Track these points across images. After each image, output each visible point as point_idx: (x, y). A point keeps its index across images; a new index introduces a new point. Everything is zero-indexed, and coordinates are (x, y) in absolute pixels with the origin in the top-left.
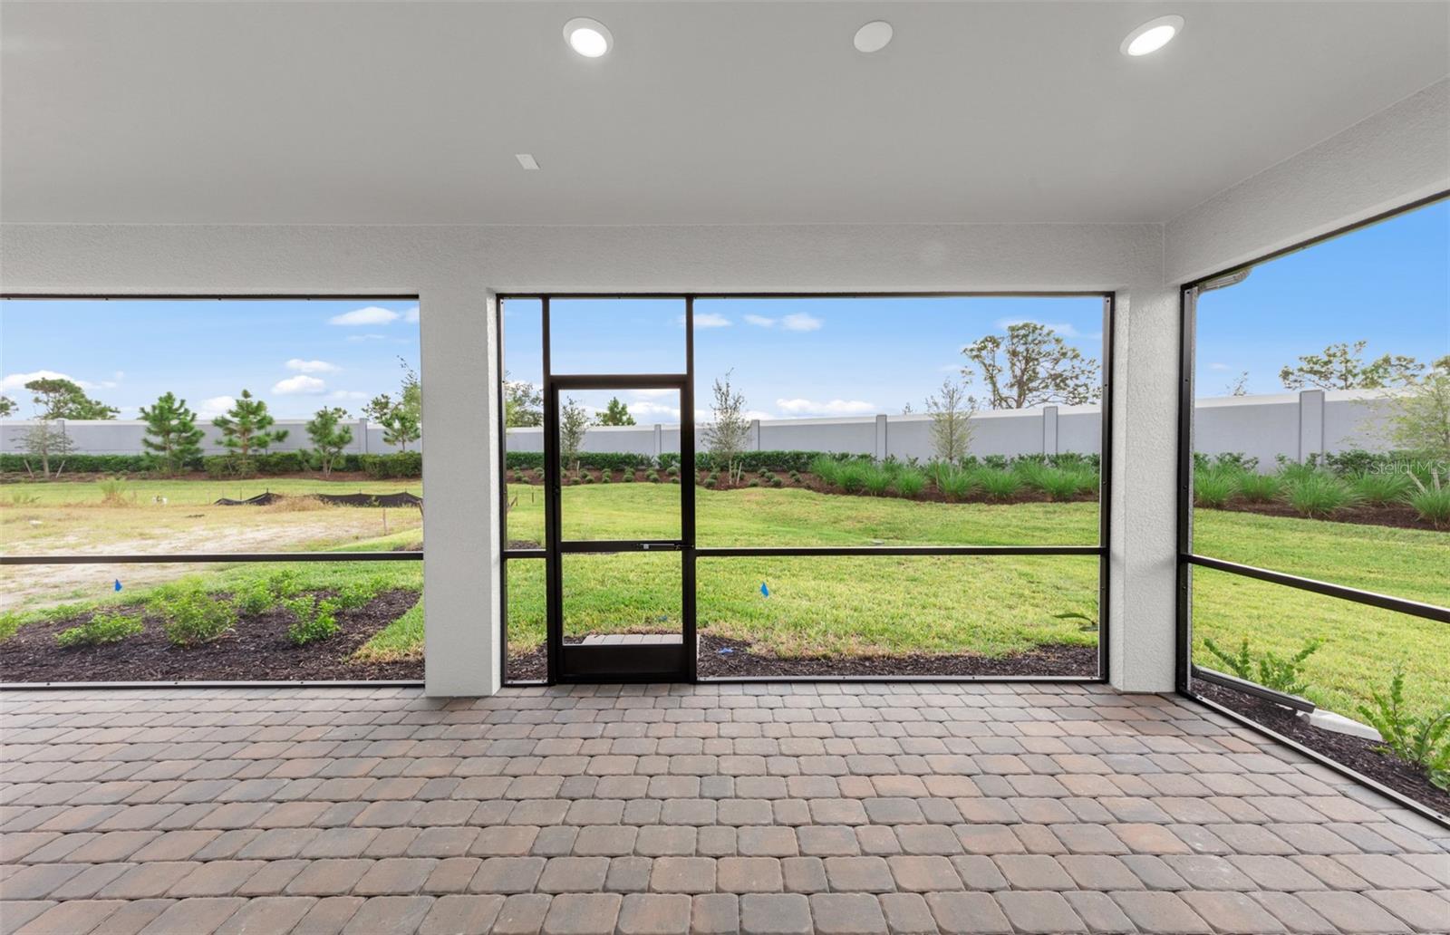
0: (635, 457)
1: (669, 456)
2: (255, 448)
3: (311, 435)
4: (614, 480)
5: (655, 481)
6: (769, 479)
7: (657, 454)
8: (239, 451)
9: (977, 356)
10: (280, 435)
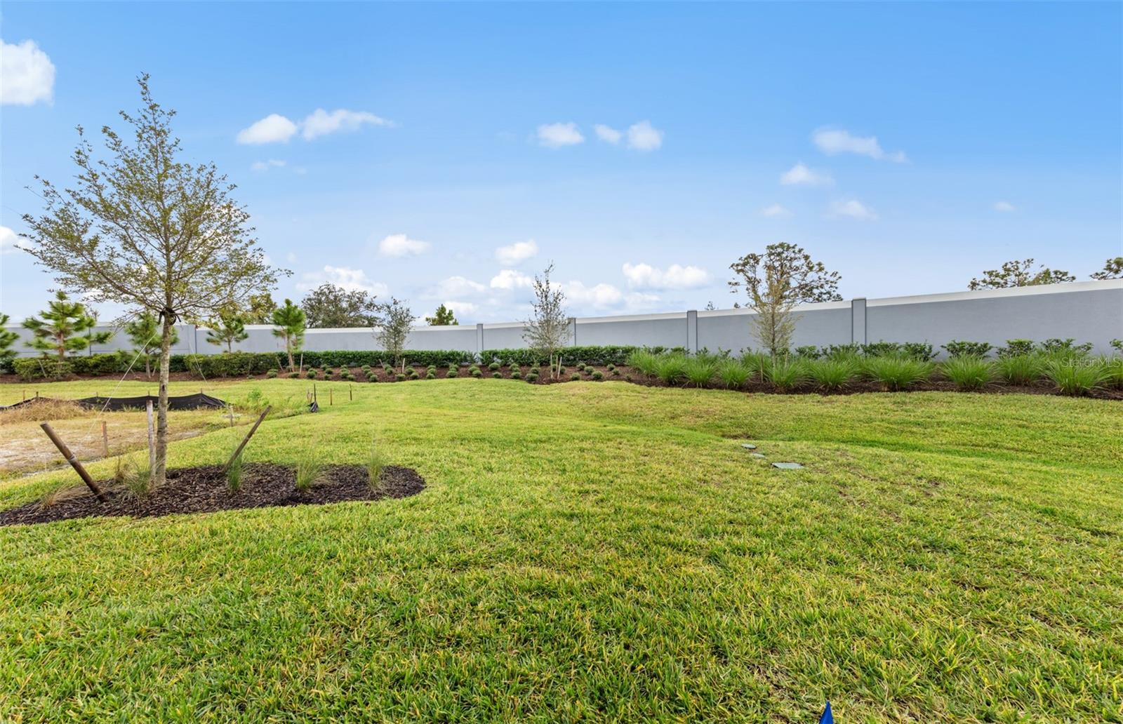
0: (458, 354)
1: (490, 353)
2: (72, 350)
3: (131, 337)
4: (437, 376)
5: (478, 376)
6: (590, 373)
7: (480, 351)
8: (53, 353)
9: (742, 270)
10: (101, 336)
